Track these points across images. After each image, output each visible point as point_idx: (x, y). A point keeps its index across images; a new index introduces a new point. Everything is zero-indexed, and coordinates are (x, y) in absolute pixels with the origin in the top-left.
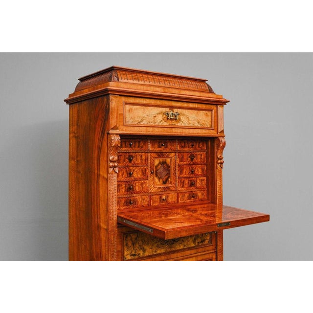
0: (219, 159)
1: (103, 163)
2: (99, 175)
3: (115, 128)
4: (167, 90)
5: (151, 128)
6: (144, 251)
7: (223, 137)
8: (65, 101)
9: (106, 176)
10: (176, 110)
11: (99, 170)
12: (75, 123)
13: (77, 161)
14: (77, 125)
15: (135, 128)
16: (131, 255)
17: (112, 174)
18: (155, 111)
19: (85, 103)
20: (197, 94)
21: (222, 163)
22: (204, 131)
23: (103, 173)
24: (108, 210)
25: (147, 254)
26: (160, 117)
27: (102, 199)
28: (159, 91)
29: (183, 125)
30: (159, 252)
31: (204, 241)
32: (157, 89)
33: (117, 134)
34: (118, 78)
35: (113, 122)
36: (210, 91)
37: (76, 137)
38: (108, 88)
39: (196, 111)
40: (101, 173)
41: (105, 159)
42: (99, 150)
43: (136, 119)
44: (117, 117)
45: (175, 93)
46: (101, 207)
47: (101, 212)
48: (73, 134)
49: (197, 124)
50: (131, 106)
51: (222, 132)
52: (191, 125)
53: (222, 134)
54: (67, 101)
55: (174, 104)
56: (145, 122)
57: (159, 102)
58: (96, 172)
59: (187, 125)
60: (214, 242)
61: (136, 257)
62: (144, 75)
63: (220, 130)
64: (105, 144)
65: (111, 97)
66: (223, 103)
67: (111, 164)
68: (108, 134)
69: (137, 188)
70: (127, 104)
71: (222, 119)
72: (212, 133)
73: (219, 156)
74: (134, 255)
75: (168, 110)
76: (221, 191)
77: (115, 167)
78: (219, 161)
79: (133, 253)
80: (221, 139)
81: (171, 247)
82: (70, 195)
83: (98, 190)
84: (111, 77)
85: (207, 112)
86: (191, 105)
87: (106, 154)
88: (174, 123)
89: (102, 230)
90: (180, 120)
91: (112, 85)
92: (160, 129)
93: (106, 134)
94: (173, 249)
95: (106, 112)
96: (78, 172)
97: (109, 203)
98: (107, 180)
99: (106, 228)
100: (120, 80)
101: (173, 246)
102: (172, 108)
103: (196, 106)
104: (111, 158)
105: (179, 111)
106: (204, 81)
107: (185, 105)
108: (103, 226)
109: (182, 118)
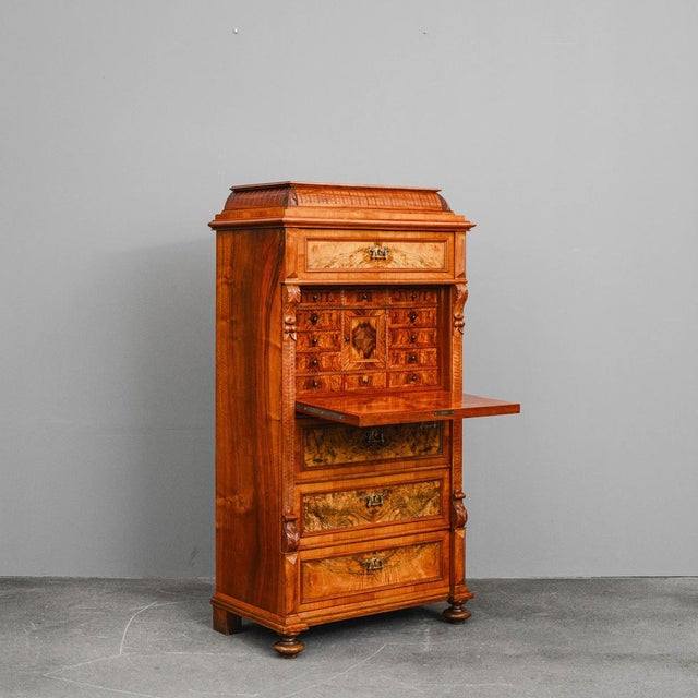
0: (456, 319)
1: (274, 326)
2: (268, 344)
3: (294, 276)
4: (372, 214)
5: (346, 275)
6: (334, 456)
7: (464, 283)
8: (209, 225)
9: (279, 345)
10: (384, 244)
11: (268, 336)
12: (228, 264)
13: (232, 322)
14: (231, 265)
15: (322, 274)
16: (315, 460)
17: (288, 342)
18: (352, 247)
19: (246, 233)
20: (420, 216)
21: (461, 326)
22: (431, 275)
23: (274, 340)
24: (281, 394)
25: (337, 461)
26: (360, 257)
27: (272, 376)
28: (357, 217)
29: (396, 267)
30: (356, 459)
31: (430, 448)
32: (355, 214)
33: (295, 285)
34: (296, 200)
35: (290, 267)
36: (445, 208)
37: (228, 284)
38: (284, 219)
39: (417, 244)
40: (272, 340)
41: (278, 319)
42: (269, 307)
43: (323, 261)
44: (296, 262)
45: (383, 217)
46: (271, 389)
47: (271, 396)
48: (224, 280)
49: (419, 265)
50: (316, 243)
51: (463, 275)
52: (410, 266)
53: (462, 280)
54: (213, 226)
55: (382, 235)
56: (336, 266)
57: (358, 234)
58: (264, 338)
59: (402, 266)
60: (446, 452)
61: (322, 464)
62: (335, 192)
63: (458, 272)
64: (277, 298)
65: (287, 232)
66: (468, 228)
67: (287, 328)
68: (283, 284)
69: (324, 363)
70: (309, 239)
71: (463, 254)
72: (446, 278)
73: (456, 315)
74: (319, 461)
75: (372, 244)
76: (460, 372)
77: (292, 331)
78: (457, 323)
79: (318, 457)
80: (459, 287)
81: (376, 454)
82: (217, 375)
83: (267, 365)
84: (286, 199)
85: (437, 244)
86: (410, 235)
87: (279, 314)
88: (381, 264)
89: (273, 422)
90: (391, 259)
91: (290, 215)
92: (359, 275)
93: (279, 285)
94: (379, 458)
95: (280, 252)
96: (233, 338)
97: (284, 383)
98: (281, 350)
99: (278, 418)
100: (300, 204)
101: (379, 452)
102: (378, 241)
103: (418, 235)
104: (287, 319)
105: (390, 245)
106: (434, 192)
107: (400, 235)
108: (274, 416)
109: (395, 256)
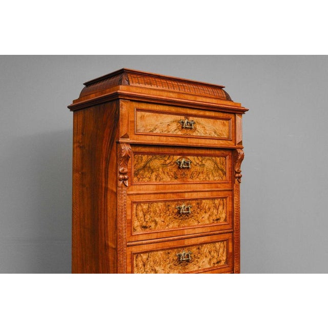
0: (236, 173)
1: (111, 175)
2: (106, 189)
3: (126, 136)
4: (182, 96)
5: (165, 138)
7: (242, 148)
8: (69, 107)
9: (115, 190)
10: (191, 118)
11: (106, 183)
12: (79, 131)
13: (82, 173)
14: (82, 134)
15: (148, 137)
17: (122, 187)
18: (169, 118)
19: (92, 109)
20: (214, 101)
21: (239, 177)
22: (221, 142)
23: (111, 186)
24: (116, 228)
26: (174, 126)
27: (110, 214)
28: (173, 97)
29: (199, 135)
31: (220, 261)
32: (172, 95)
33: (127, 143)
34: (128, 81)
35: (123, 130)
36: (228, 98)
37: (80, 147)
38: (118, 91)
39: (212, 120)
40: (109, 186)
41: (114, 171)
42: (108, 161)
43: (149, 127)
44: (128, 125)
45: (190, 99)
46: (109, 224)
47: (109, 229)
48: (78, 144)
49: (213, 135)
50: (143, 113)
51: (241, 143)
52: (208, 135)
53: (240, 146)
54: (71, 108)
55: (189, 111)
56: (158, 131)
57: (173, 109)
58: (104, 185)
59: (203, 135)
60: (230, 263)
63: (238, 141)
64: (114, 154)
65: (121, 102)
66: (242, 111)
67: (121, 177)
68: (118, 143)
70: (138, 110)
71: (241, 129)
72: (230, 144)
73: (236, 170)
75: (183, 118)
77: (125, 179)
78: (237, 175)
80: (239, 151)
82: (73, 211)
83: (106, 206)
84: (121, 80)
85: (225, 122)
86: (208, 113)
87: (114, 167)
88: (189, 132)
89: (110, 249)
90: (195, 129)
91: (123, 89)
92: (175, 139)
93: (115, 144)
95: (116, 118)
96: (83, 185)
97: (118, 219)
98: (116, 194)
99: (114, 247)
100: (131, 84)
101: (186, 267)
102: (187, 115)
103: (213, 114)
104: (121, 170)
105: (195, 119)
106: (221, 88)
107: (202, 113)
108: (111, 244)
109: (198, 127)
